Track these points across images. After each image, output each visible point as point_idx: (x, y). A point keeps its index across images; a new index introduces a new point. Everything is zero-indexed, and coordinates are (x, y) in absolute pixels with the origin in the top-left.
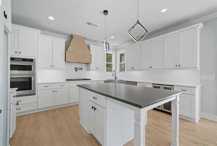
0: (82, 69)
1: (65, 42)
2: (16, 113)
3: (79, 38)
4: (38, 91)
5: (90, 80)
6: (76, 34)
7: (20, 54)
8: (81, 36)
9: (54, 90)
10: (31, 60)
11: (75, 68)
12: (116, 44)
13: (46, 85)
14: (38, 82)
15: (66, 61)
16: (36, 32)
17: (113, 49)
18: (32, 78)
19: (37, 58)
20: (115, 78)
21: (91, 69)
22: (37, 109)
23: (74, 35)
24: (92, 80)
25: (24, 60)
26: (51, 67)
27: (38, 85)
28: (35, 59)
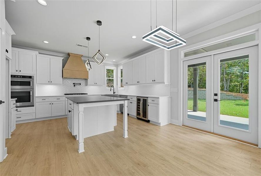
0: (80, 85)
1: (63, 60)
2: (16, 121)
3: (76, 56)
4: (36, 103)
5: (87, 94)
6: (72, 53)
7: (20, 72)
8: (77, 54)
9: (51, 102)
10: (30, 77)
11: (74, 84)
12: (115, 60)
13: (44, 98)
14: (36, 95)
15: (63, 77)
16: (34, 53)
17: (113, 64)
18: (31, 92)
19: (36, 75)
20: (114, 93)
21: (88, 84)
22: (36, 118)
23: (71, 53)
24: (88, 94)
25: (24, 77)
26: (48, 83)
27: (36, 98)
28: (33, 76)
